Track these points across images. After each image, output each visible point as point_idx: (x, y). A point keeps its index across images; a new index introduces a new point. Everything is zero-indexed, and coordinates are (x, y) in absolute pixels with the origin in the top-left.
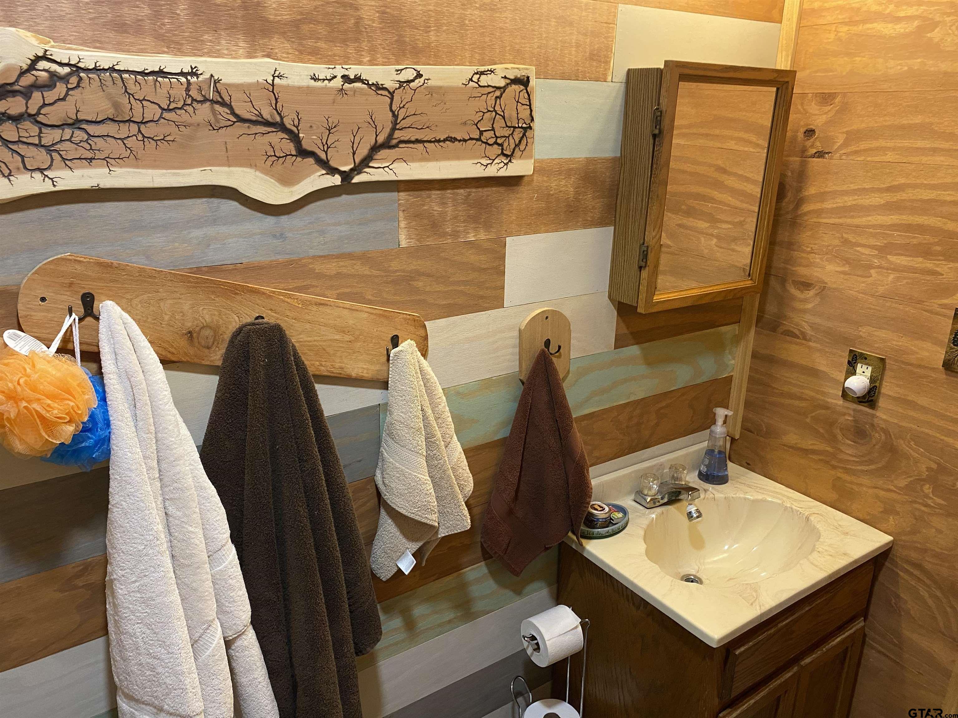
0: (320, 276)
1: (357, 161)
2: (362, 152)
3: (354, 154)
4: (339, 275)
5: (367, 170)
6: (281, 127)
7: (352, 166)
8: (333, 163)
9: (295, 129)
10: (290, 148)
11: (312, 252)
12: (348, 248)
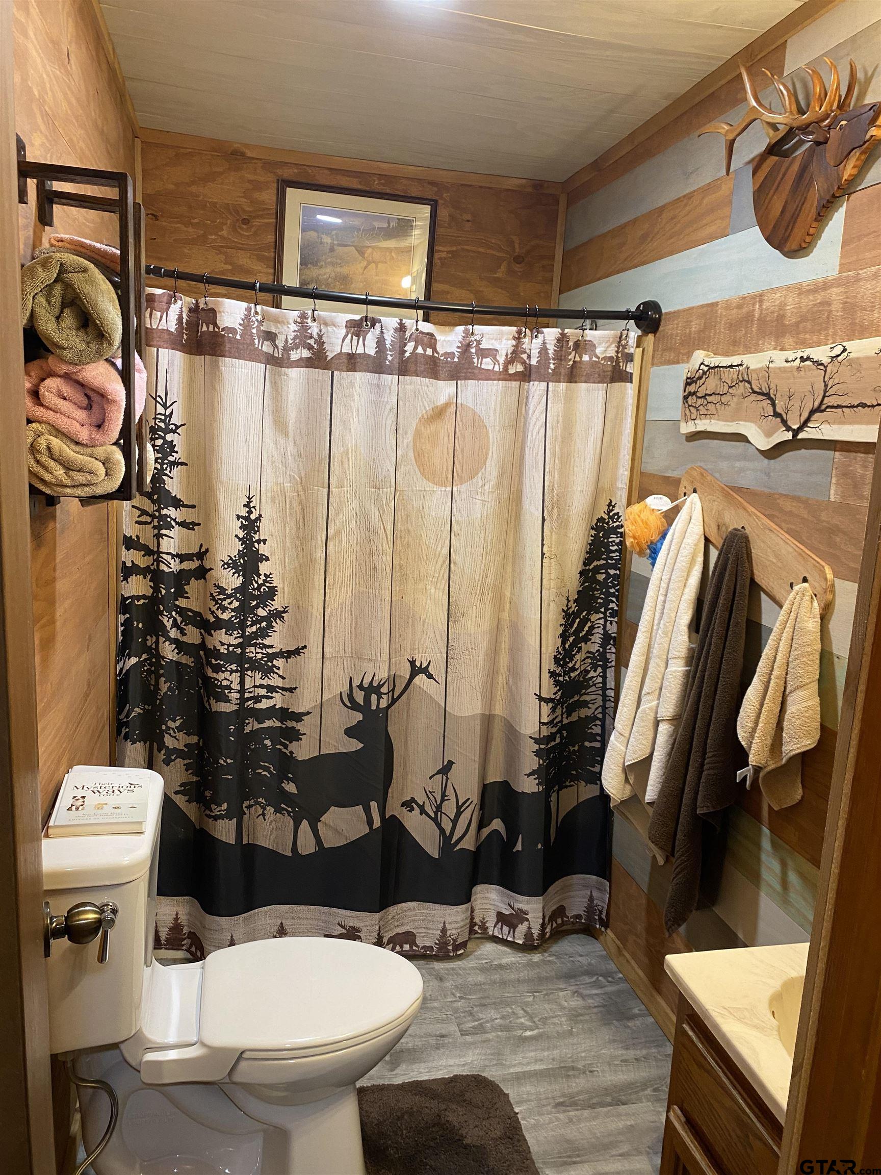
0: (781, 510)
1: (802, 422)
2: (805, 415)
3: (800, 415)
4: (790, 513)
5: (806, 429)
6: (767, 395)
7: (798, 426)
8: (789, 423)
9: (774, 397)
10: (770, 410)
11: (781, 491)
12: (798, 493)
